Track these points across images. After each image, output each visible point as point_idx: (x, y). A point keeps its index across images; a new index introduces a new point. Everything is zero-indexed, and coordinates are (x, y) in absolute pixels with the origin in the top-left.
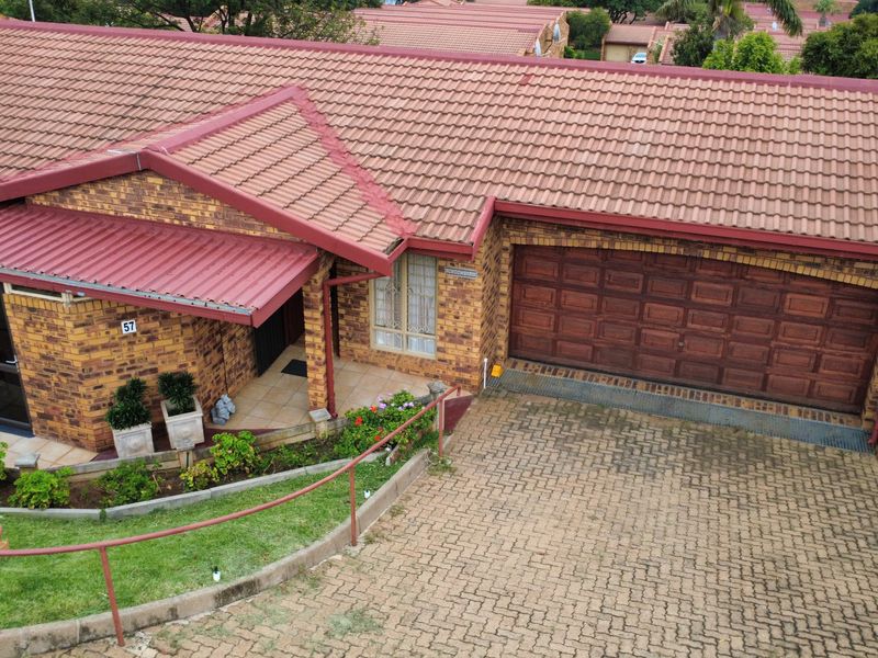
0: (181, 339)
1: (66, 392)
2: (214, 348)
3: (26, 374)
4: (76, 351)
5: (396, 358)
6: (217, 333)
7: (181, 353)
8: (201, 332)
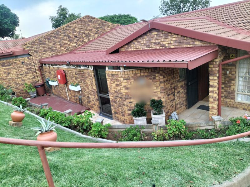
0: (159, 87)
1: (121, 104)
2: (172, 93)
3: (111, 98)
4: (124, 89)
5: (247, 105)
6: (173, 88)
7: (159, 93)
8: (167, 86)
